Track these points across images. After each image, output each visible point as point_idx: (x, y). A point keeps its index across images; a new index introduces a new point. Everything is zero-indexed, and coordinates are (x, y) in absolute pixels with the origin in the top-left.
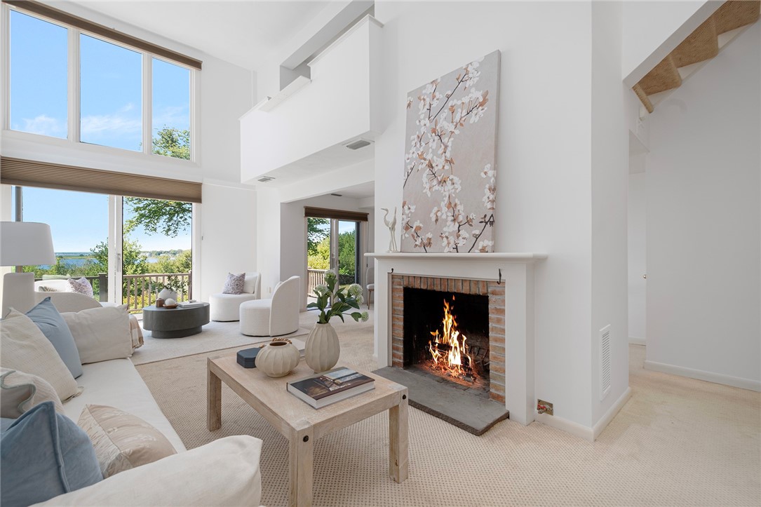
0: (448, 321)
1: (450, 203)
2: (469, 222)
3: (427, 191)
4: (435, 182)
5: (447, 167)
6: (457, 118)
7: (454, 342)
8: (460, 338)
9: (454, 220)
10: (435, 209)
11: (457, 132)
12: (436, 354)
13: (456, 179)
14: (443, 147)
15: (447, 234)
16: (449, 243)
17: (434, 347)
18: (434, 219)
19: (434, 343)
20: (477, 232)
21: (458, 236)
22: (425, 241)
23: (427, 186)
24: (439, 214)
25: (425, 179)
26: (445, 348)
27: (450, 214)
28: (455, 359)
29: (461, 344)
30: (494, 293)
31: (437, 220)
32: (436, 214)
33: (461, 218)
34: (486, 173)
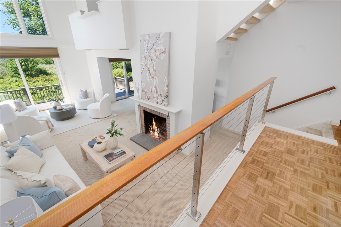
0: (154, 123)
1: (155, 87)
2: (161, 95)
3: (148, 79)
4: (151, 77)
5: (154, 73)
6: (157, 55)
7: (156, 130)
8: (157, 129)
9: (157, 93)
10: (151, 87)
11: (157, 60)
12: (151, 132)
13: (157, 79)
14: (153, 64)
15: (155, 97)
16: (155, 100)
17: (151, 130)
18: (151, 91)
19: (151, 129)
20: (163, 99)
21: (158, 99)
22: (149, 97)
23: (148, 78)
24: (152, 89)
25: (148, 75)
26: (153, 131)
27: (155, 90)
28: (156, 134)
29: (158, 131)
30: (167, 118)
31: (152, 91)
32: (151, 89)
33: (158, 93)
34: (165, 80)
